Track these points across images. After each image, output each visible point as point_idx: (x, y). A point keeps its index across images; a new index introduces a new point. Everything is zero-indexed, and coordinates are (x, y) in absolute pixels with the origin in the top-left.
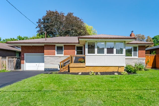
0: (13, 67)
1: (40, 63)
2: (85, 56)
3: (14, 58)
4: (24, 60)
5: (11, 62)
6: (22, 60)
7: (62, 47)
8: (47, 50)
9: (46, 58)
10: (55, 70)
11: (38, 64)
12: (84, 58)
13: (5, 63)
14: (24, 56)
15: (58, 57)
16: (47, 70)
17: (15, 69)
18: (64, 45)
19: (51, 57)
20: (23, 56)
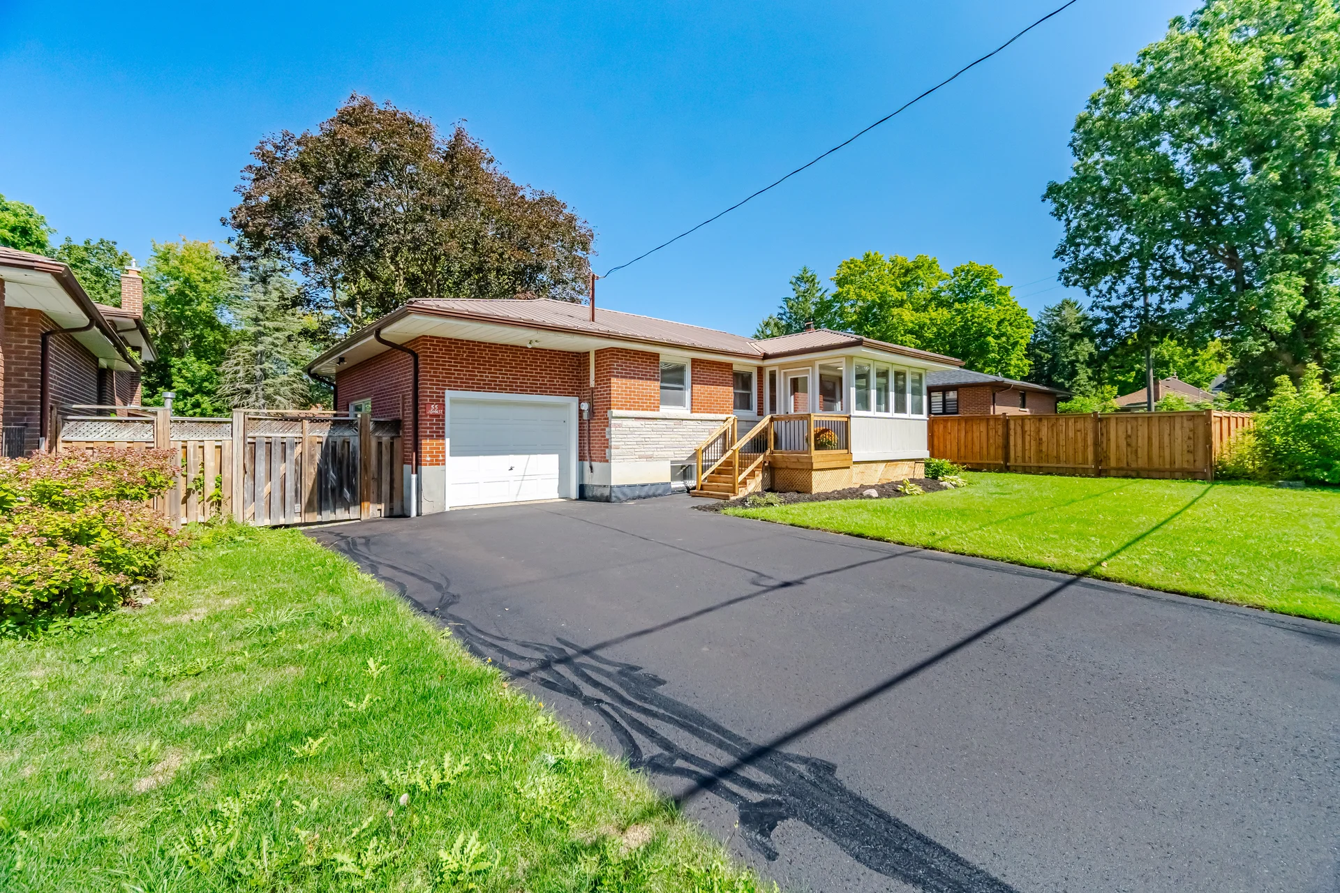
0: (290, 494)
1: (533, 457)
2: (849, 417)
3: (306, 422)
4: (443, 437)
5: (277, 450)
6: (431, 437)
7: (681, 369)
8: (624, 381)
9: (620, 426)
10: (660, 492)
11: (518, 460)
12: (844, 429)
13: (211, 464)
14: (442, 406)
15: (671, 423)
16: (624, 494)
17: (309, 508)
18: (694, 361)
19: (643, 422)
20: (434, 410)
